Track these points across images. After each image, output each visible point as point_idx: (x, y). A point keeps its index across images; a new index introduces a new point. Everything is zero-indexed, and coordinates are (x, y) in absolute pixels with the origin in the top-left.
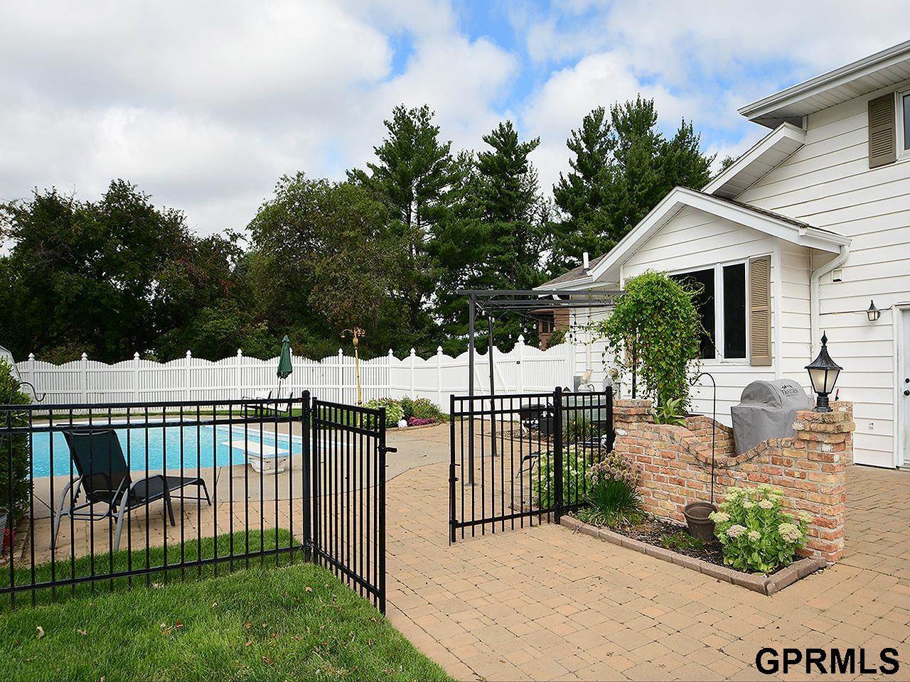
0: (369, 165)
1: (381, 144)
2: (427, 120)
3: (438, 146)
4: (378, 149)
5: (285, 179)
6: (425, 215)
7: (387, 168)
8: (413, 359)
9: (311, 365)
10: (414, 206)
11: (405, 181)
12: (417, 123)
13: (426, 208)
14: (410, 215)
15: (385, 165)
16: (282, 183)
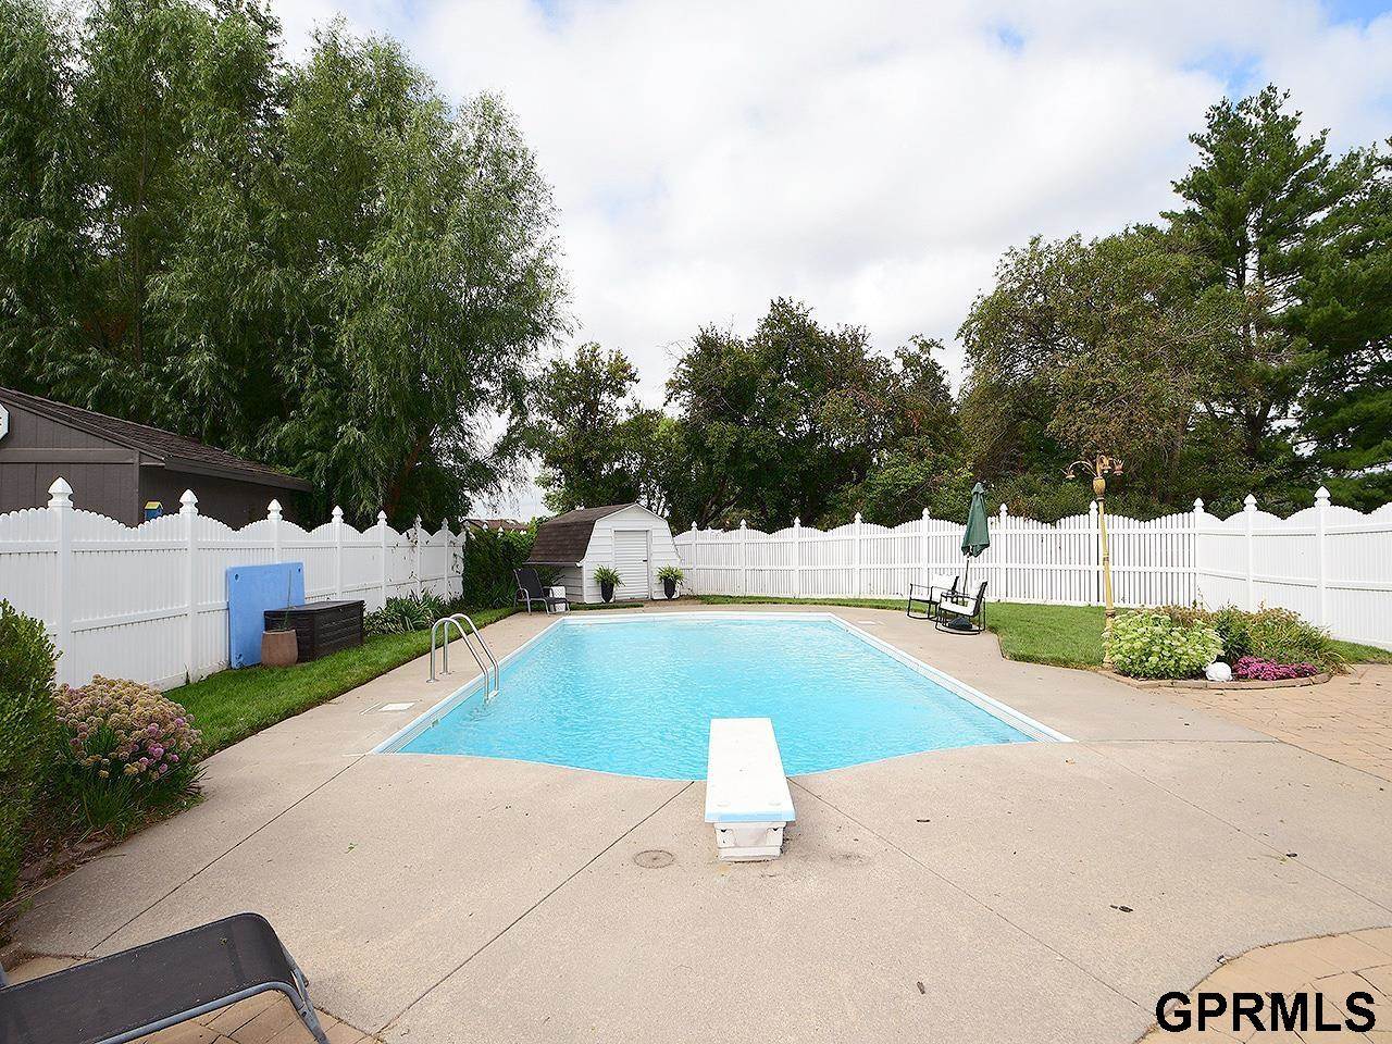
0: (1164, 215)
1: (1183, 173)
2: (1273, 110)
3: (1300, 145)
4: (1179, 183)
5: (1011, 253)
6: (1274, 267)
7: (1197, 210)
8: (1251, 517)
9: (1040, 531)
10: (1252, 260)
11: (1233, 219)
12: (1254, 120)
13: (1277, 257)
14: (1243, 276)
15: (1194, 206)
16: (1007, 260)
